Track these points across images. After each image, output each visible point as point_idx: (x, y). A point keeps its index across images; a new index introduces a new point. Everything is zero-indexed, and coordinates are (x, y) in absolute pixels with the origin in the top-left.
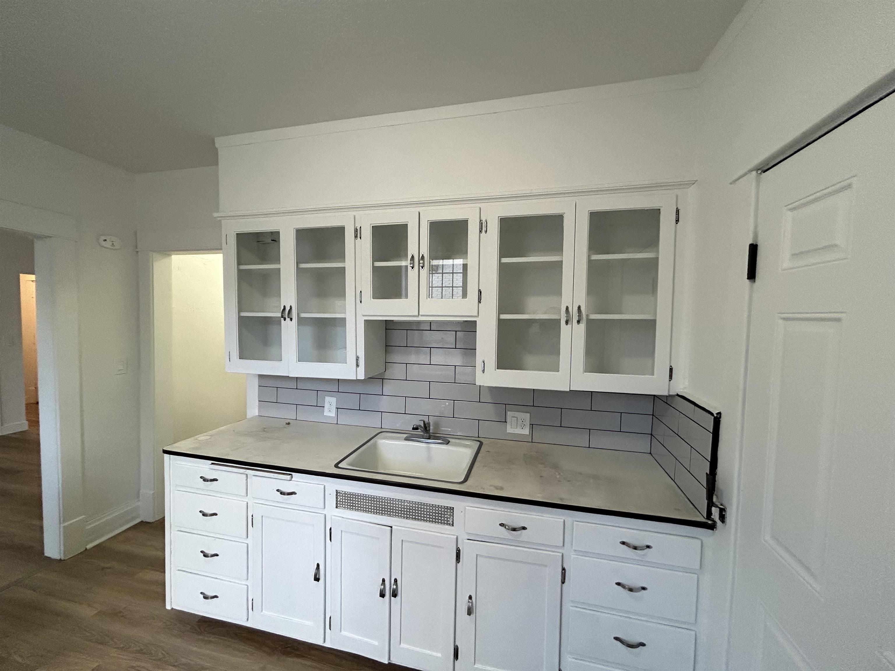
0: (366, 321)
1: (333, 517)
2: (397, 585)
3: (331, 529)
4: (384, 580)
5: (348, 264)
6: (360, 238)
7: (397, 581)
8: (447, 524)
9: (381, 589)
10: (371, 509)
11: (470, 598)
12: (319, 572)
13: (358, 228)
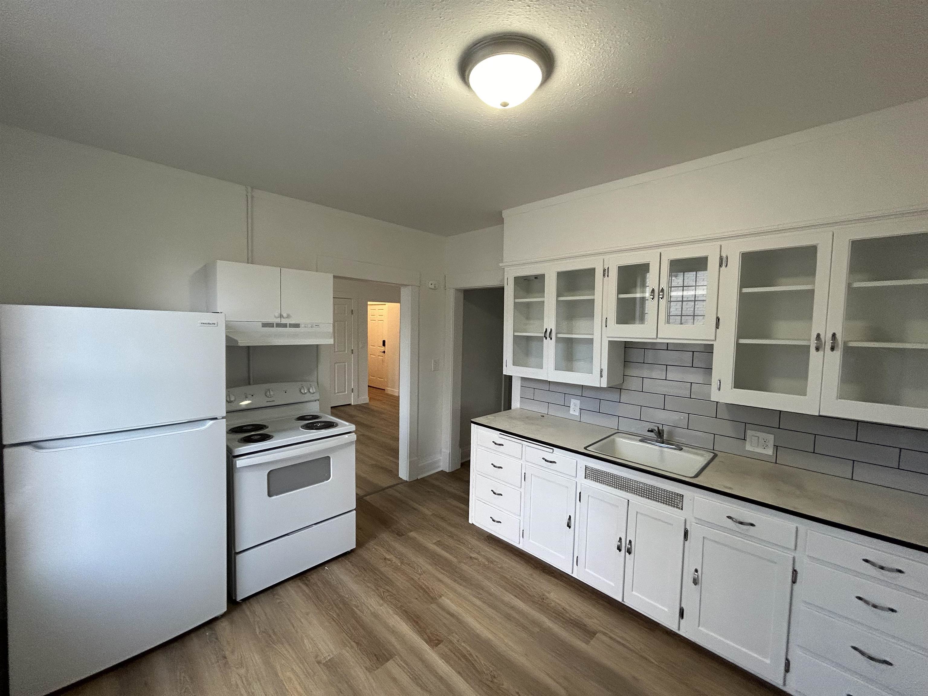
0: (609, 341)
1: (582, 484)
2: (631, 545)
3: (580, 493)
4: (620, 539)
5: (597, 296)
6: (608, 276)
7: (631, 542)
8: (677, 508)
9: (618, 546)
10: (612, 484)
11: (696, 571)
12: (571, 522)
13: (606, 268)
